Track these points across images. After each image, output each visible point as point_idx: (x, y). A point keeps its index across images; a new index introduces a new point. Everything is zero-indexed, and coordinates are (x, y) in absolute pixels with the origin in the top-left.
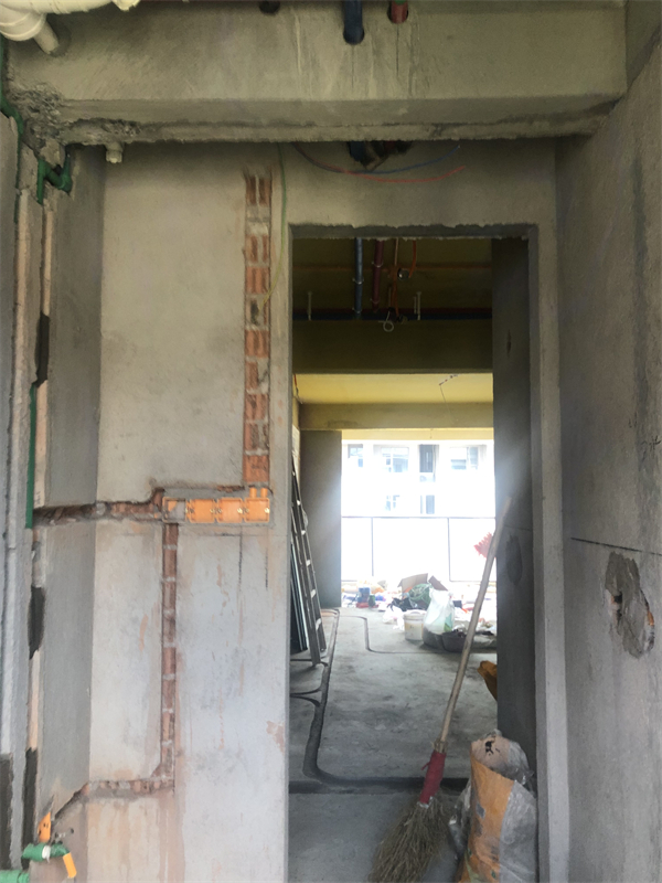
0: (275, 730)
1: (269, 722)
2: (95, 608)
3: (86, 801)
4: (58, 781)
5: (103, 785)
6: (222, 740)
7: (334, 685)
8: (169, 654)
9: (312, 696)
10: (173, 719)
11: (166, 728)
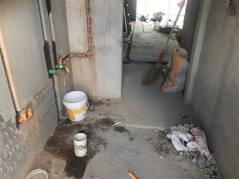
0: (119, 41)
1: (118, 39)
2: (66, 4)
3: (70, 58)
4: (62, 51)
5: (74, 54)
6: (105, 44)
7: (133, 40)
8: (89, 19)
9: (127, 42)
10: (91, 38)
11: (90, 40)
